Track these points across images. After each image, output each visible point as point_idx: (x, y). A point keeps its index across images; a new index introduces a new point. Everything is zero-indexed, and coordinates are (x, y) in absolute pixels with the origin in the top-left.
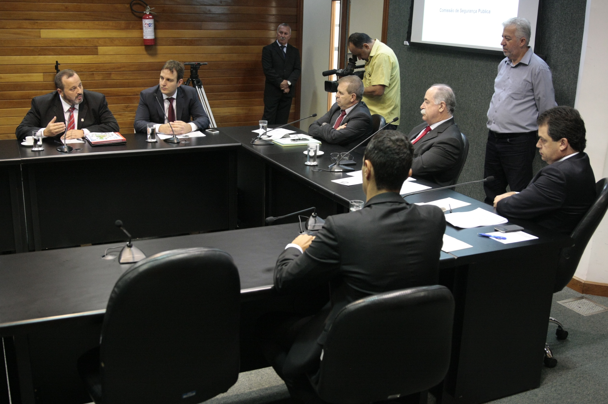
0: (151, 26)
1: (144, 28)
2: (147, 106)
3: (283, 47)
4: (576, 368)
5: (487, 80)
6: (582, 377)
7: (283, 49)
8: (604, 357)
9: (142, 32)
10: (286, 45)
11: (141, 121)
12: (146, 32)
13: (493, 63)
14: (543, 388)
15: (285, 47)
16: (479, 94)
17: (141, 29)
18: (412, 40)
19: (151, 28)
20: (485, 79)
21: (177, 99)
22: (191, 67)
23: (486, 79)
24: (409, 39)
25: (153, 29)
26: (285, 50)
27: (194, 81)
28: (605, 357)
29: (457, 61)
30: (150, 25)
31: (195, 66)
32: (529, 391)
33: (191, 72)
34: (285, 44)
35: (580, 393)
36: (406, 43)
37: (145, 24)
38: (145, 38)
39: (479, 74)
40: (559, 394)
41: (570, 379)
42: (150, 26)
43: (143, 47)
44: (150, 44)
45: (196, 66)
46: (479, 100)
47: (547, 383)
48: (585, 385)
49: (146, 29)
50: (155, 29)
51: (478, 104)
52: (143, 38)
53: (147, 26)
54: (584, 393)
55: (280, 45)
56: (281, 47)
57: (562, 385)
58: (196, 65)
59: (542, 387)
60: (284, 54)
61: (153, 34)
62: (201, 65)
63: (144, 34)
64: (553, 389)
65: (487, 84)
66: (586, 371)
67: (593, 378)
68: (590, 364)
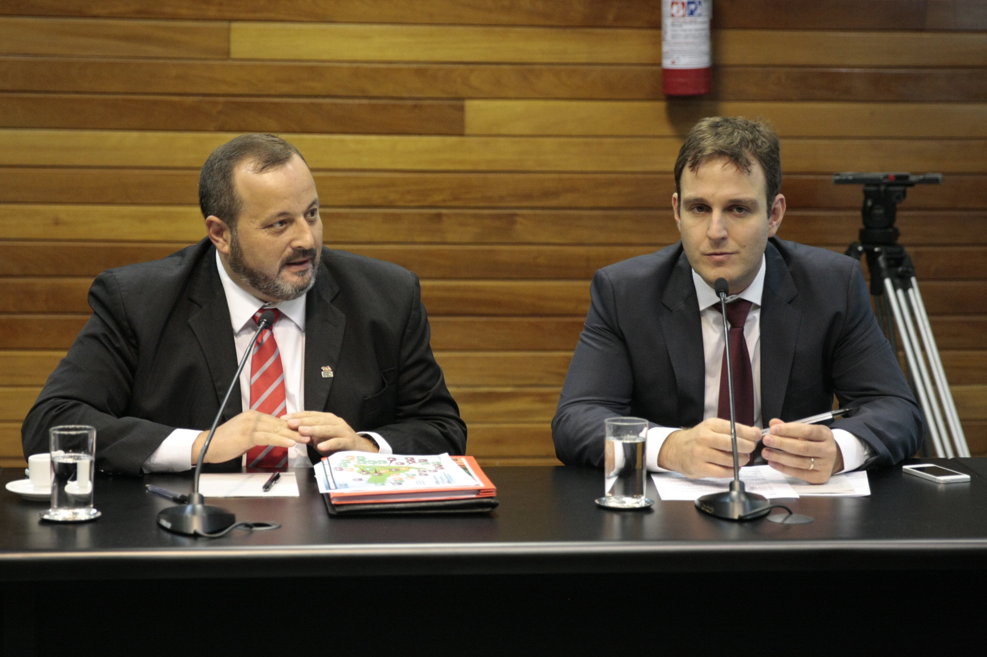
0: (698, 11)
1: (667, 22)
2: (621, 338)
9: (658, 41)
11: (587, 410)
12: (673, 37)
17: (656, 25)
19: (700, 19)
21: (765, 308)
22: (867, 195)
25: (706, 26)
27: (879, 254)
30: (692, 7)
31: (882, 188)
33: (867, 213)
37: (673, 3)
38: (667, 64)
42: (692, 13)
43: (661, 106)
44: (691, 91)
45: (892, 189)
49: (673, 25)
50: (717, 25)
52: (660, 64)
53: (682, 12)
58: (889, 185)
61: (705, 47)
62: (912, 185)
63: (665, 48)
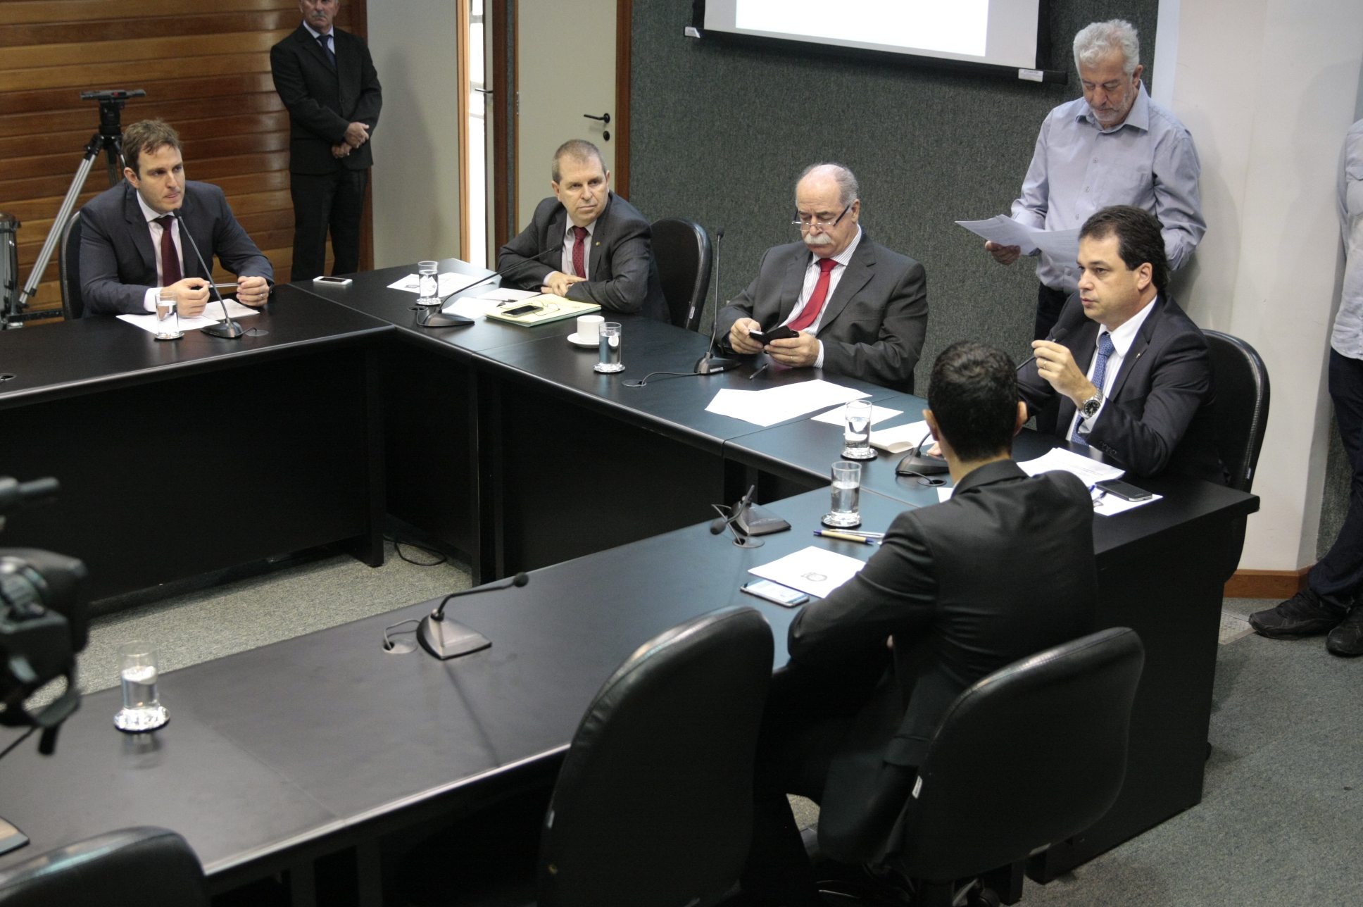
2: (109, 240)
3: (324, 38)
4: (1252, 755)
5: (916, 123)
6: (1271, 770)
7: (325, 43)
8: (1293, 724)
10: (331, 32)
13: (931, 86)
14: (1208, 802)
15: (330, 36)
16: (898, 157)
18: (711, 24)
20: (910, 122)
22: (103, 106)
23: (913, 123)
24: (698, 20)
26: (331, 45)
28: (1296, 724)
29: (832, 79)
31: (113, 101)
32: (1185, 813)
33: (103, 116)
34: (327, 27)
35: (1279, 803)
36: (692, 32)
39: (896, 110)
40: (1242, 810)
41: (1249, 778)
45: (118, 101)
46: (896, 172)
47: (1212, 791)
48: (1283, 786)
51: (895, 180)
54: (1287, 800)
55: (316, 35)
56: (318, 38)
57: (1240, 791)
58: (115, 99)
59: (1204, 800)
60: (331, 58)
62: (128, 98)
64: (1227, 802)
65: (917, 133)
66: (1272, 758)
67: (1291, 769)
68: (1274, 742)
